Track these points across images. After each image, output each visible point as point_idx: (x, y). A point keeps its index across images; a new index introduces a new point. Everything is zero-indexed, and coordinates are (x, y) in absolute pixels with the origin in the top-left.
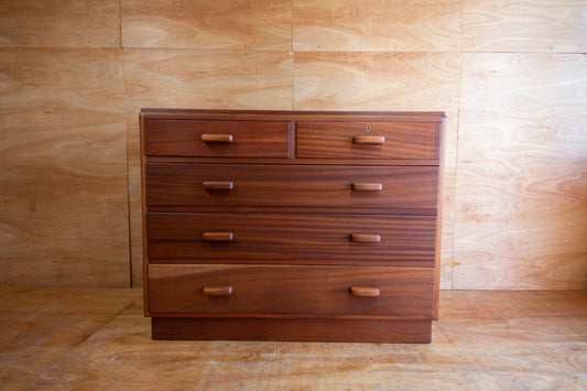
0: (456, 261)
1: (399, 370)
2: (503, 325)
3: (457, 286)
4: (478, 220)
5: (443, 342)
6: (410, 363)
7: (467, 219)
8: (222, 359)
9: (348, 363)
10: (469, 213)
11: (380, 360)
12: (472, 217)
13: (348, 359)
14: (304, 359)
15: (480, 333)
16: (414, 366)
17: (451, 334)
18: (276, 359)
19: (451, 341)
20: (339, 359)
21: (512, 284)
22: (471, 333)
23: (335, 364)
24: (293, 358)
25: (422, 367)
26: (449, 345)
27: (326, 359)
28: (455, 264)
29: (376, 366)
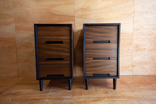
0: (134, 65)
1: (115, 101)
2: (151, 86)
3: (134, 74)
4: (141, 51)
5: (130, 92)
6: (118, 98)
7: (138, 50)
8: (51, 99)
9: (96, 99)
10: (138, 48)
11: (108, 97)
12: (139, 50)
13: (96, 97)
14: (80, 98)
15: (143, 89)
16: (120, 99)
17: (133, 89)
18: (70, 98)
19: (133, 91)
20: (93, 98)
21: (154, 73)
22: (140, 88)
23: (92, 99)
24: (76, 98)
25: (123, 100)
26: (132, 92)
27: (88, 98)
28: (133, 66)
29: (106, 100)
